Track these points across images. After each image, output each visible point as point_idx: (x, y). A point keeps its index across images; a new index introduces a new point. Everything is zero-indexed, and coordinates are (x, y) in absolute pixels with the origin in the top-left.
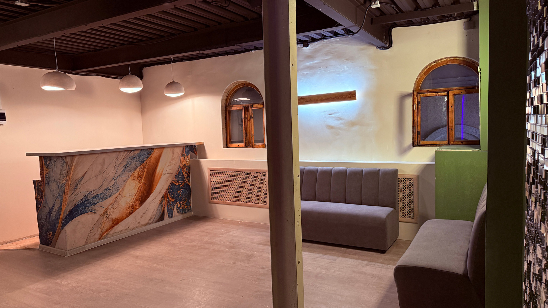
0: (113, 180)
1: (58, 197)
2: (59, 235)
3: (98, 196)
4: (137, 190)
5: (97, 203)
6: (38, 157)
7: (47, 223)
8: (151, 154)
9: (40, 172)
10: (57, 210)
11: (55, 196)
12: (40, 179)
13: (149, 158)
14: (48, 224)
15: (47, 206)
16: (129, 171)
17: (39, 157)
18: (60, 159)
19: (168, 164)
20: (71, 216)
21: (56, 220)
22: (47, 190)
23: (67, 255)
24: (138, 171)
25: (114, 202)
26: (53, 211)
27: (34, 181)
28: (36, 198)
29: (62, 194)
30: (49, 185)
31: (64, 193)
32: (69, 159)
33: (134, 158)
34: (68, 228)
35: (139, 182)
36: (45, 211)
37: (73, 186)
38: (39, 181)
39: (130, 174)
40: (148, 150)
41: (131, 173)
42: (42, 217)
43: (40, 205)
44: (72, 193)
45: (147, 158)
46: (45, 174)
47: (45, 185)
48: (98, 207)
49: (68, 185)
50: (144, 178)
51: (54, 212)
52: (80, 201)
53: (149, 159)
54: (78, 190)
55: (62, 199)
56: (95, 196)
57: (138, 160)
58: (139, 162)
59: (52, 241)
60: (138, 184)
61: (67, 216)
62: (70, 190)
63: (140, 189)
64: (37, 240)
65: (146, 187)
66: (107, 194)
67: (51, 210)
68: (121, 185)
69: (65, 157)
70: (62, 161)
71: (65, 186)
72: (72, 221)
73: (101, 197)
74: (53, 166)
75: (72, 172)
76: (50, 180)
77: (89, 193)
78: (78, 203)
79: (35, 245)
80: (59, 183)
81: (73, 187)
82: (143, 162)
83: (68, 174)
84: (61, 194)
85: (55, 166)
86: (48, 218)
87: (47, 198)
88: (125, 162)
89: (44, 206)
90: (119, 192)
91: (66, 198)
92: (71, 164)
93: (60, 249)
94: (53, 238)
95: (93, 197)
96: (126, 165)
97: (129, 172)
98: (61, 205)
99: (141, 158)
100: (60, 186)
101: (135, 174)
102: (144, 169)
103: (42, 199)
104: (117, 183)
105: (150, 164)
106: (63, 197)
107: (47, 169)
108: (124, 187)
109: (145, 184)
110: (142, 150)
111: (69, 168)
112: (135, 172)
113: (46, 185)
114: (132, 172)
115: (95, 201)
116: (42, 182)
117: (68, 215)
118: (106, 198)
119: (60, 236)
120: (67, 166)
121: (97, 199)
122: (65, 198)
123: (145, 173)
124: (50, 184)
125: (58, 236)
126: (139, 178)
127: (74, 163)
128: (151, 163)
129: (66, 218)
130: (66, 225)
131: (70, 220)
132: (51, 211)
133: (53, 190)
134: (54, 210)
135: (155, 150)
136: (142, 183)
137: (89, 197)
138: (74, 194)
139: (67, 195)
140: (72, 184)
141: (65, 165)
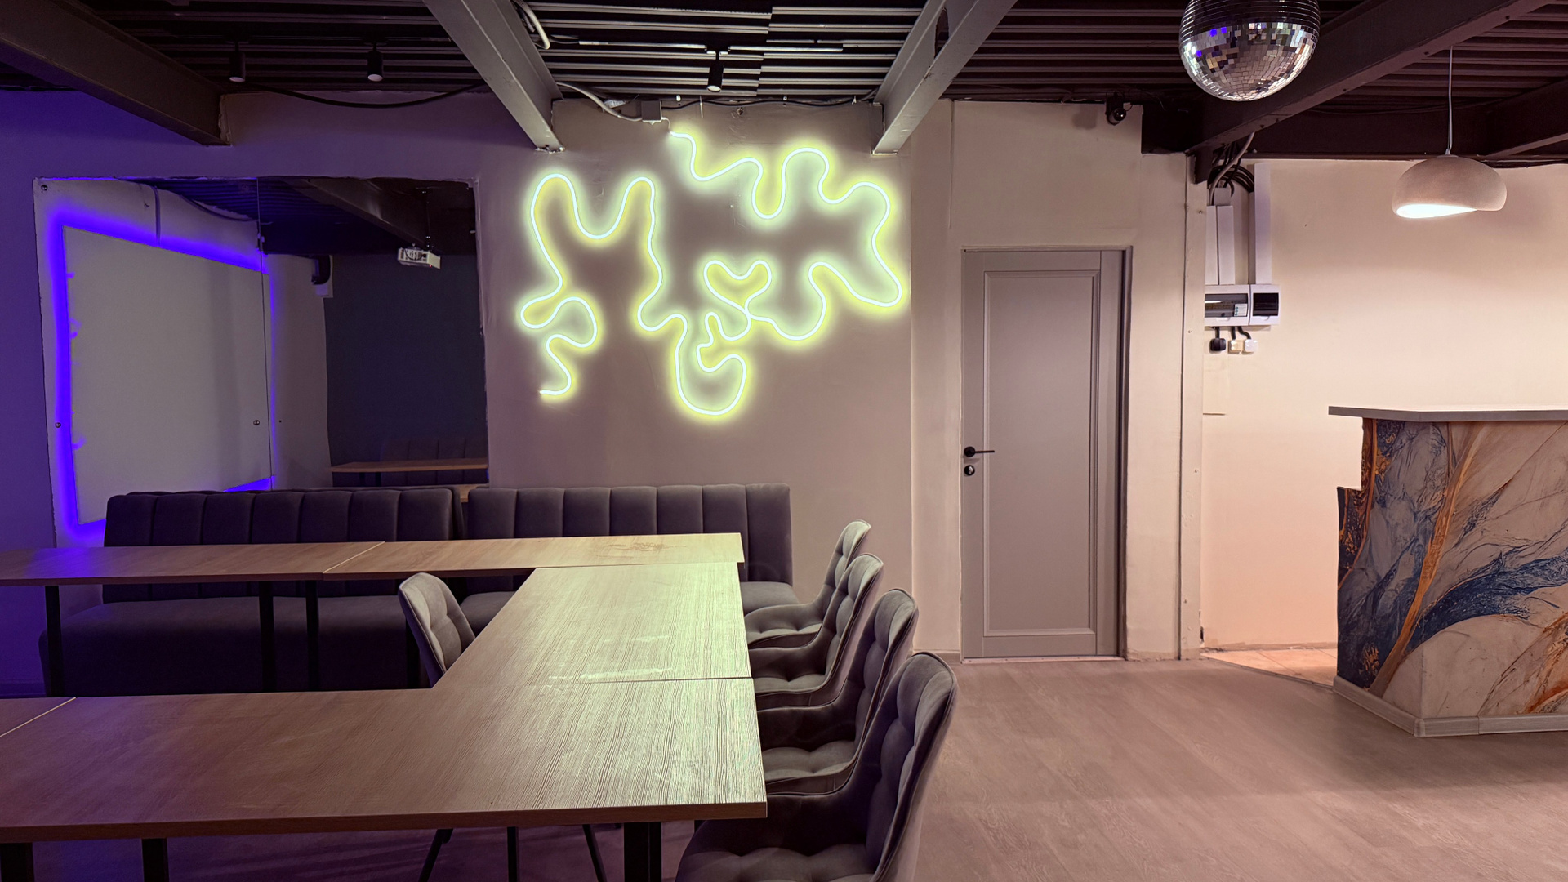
1: (1409, 547)
2: (1399, 664)
3: (1541, 565)
5: (1535, 588)
6: (1360, 420)
7: (1366, 620)
9: (1363, 465)
10: (1401, 588)
11: (1399, 544)
12: (1358, 487)
14: (1369, 622)
15: (1370, 570)
17: (1364, 419)
18: (1431, 431)
20: (1444, 614)
21: (1395, 617)
22: (1376, 521)
23: (1419, 733)
26: (1390, 588)
27: (1341, 491)
28: (1341, 542)
29: (1425, 542)
30: (1384, 505)
31: (1432, 539)
32: (1457, 434)
34: (1432, 650)
36: (1364, 584)
37: (1461, 519)
38: (1354, 491)
42: (1350, 599)
43: (1351, 564)
44: (1456, 541)
46: (1377, 473)
47: (1372, 506)
48: (1539, 603)
49: (1447, 516)
51: (1391, 590)
52: (1477, 573)
54: (1474, 537)
55: (1421, 555)
56: (1531, 563)
59: (1374, 677)
61: (1431, 613)
62: (1452, 533)
64: (1329, 660)
67: (1383, 583)
69: (1446, 427)
70: (1434, 437)
71: (1437, 518)
72: (1446, 629)
73: (1551, 571)
74: (1405, 451)
75: (1462, 476)
76: (1390, 492)
77: (1512, 551)
78: (1472, 576)
79: (1322, 673)
80: (1419, 505)
81: (1463, 523)
83: (1450, 480)
84: (1421, 541)
85: (1410, 451)
86: (1370, 603)
87: (1373, 544)
89: (1363, 567)
91: (1436, 556)
92: (1461, 452)
93: (1398, 707)
94: (1378, 668)
95: (1525, 568)
98: (1417, 573)
100: (1421, 515)
103: (1359, 547)
106: (1425, 552)
107: (1383, 460)
111: (1456, 461)
113: (1377, 506)
115: (1530, 580)
116: (1363, 495)
117: (1435, 610)
119: (1402, 668)
120: (1451, 455)
121: (1536, 574)
122: (1432, 554)
124: (1388, 505)
125: (1397, 668)
127: (1473, 450)
129: (1428, 616)
130: (1427, 638)
131: (1441, 628)
132: (1381, 587)
133: (1397, 524)
134: (1393, 585)
137: (1508, 565)
138: (1459, 547)
139: (1439, 546)
140: (1460, 515)
141: (1444, 451)
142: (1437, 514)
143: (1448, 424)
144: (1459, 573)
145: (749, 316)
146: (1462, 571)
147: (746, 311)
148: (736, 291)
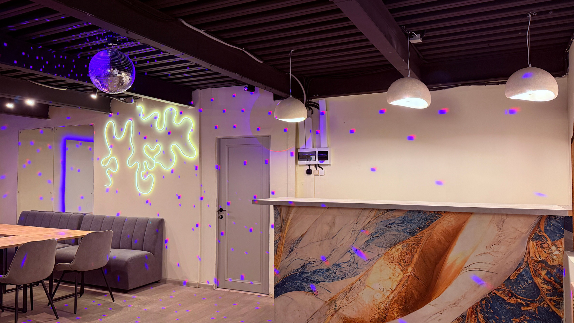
0: (349, 253)
3: (322, 271)
4: (396, 283)
5: (320, 282)
8: (433, 222)
13: (428, 229)
16: (381, 245)
19: (483, 250)
20: (283, 287)
24: (400, 250)
25: (348, 290)
32: (284, 210)
33: (392, 224)
34: (278, 303)
35: (402, 271)
37: (288, 247)
39: (383, 251)
40: (427, 213)
41: (383, 249)
44: (286, 256)
45: (424, 228)
48: (322, 289)
49: (282, 245)
50: (413, 265)
52: (295, 271)
53: (427, 232)
54: (293, 255)
56: (318, 270)
57: (400, 229)
58: (402, 233)
60: (400, 274)
62: (284, 252)
63: (403, 282)
65: (418, 283)
66: (336, 273)
68: (362, 265)
69: (279, 207)
70: (275, 211)
71: (278, 245)
72: (283, 295)
73: (326, 275)
75: (287, 228)
77: (308, 263)
78: (293, 272)
81: (288, 248)
82: (413, 234)
83: (282, 230)
88: (372, 228)
90: (358, 277)
91: (278, 261)
92: (286, 218)
95: (315, 272)
96: (375, 234)
97: (379, 247)
99: (409, 226)
101: (392, 252)
102: (414, 248)
104: (356, 260)
105: (429, 242)
108: (369, 270)
109: (416, 277)
110: (410, 211)
111: (284, 221)
112: (394, 249)
114: (386, 248)
115: (318, 278)
118: (335, 279)
120: (282, 220)
121: (320, 275)
123: (416, 256)
126: (402, 263)
127: (290, 217)
128: (432, 239)
131: (281, 293)
135: (444, 214)
136: (408, 274)
137: (308, 269)
138: (288, 258)
139: (279, 257)
140: (287, 245)
141: (279, 217)
142: (278, 243)
143: (280, 206)
144: (288, 271)
145: (155, 162)
146: (289, 269)
147: (154, 160)
148: (152, 154)
